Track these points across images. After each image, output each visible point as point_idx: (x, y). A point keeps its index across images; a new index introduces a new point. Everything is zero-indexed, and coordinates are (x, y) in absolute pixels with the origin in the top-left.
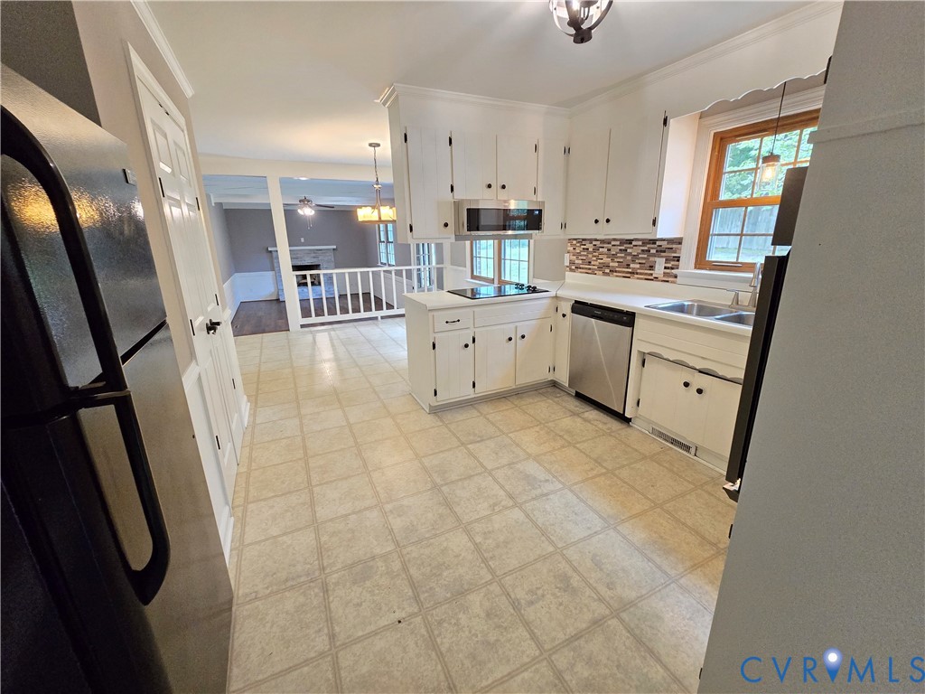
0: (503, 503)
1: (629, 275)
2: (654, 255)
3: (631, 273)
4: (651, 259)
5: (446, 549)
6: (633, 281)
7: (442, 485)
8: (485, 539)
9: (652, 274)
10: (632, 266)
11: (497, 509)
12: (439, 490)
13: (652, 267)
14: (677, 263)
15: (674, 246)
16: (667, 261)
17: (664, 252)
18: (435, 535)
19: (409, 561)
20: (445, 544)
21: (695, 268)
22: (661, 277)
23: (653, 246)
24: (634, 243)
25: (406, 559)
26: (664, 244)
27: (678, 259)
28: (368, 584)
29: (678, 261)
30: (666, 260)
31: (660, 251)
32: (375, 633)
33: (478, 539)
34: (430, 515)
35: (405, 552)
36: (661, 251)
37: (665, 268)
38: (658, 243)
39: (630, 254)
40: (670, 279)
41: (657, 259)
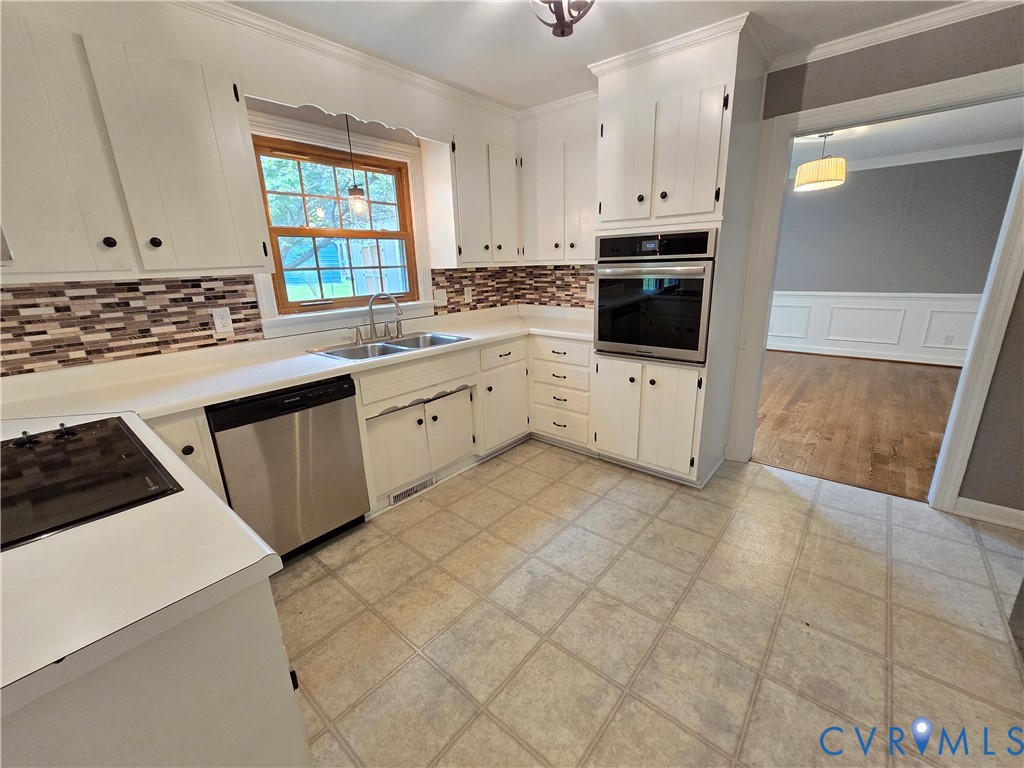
0: (599, 600)
1: (156, 349)
2: (201, 305)
3: (157, 344)
4: (200, 312)
5: (709, 626)
6: (169, 358)
7: (617, 686)
8: (663, 598)
9: (211, 336)
10: (154, 330)
11: (613, 603)
12: (631, 683)
13: (205, 325)
14: (253, 311)
15: (238, 288)
16: (233, 309)
17: (224, 297)
18: (705, 645)
19: (759, 653)
20: (705, 629)
21: (280, 313)
22: (231, 336)
23: (195, 290)
24: (143, 288)
25: (761, 657)
26: (219, 286)
27: (254, 305)
28: (825, 676)
29: (256, 307)
30: (231, 309)
31: (213, 298)
32: (838, 637)
33: (670, 604)
34: (684, 669)
35: (756, 664)
36: (217, 298)
37: (234, 321)
38: (204, 285)
39: (142, 310)
40: (248, 336)
41: (215, 311)
